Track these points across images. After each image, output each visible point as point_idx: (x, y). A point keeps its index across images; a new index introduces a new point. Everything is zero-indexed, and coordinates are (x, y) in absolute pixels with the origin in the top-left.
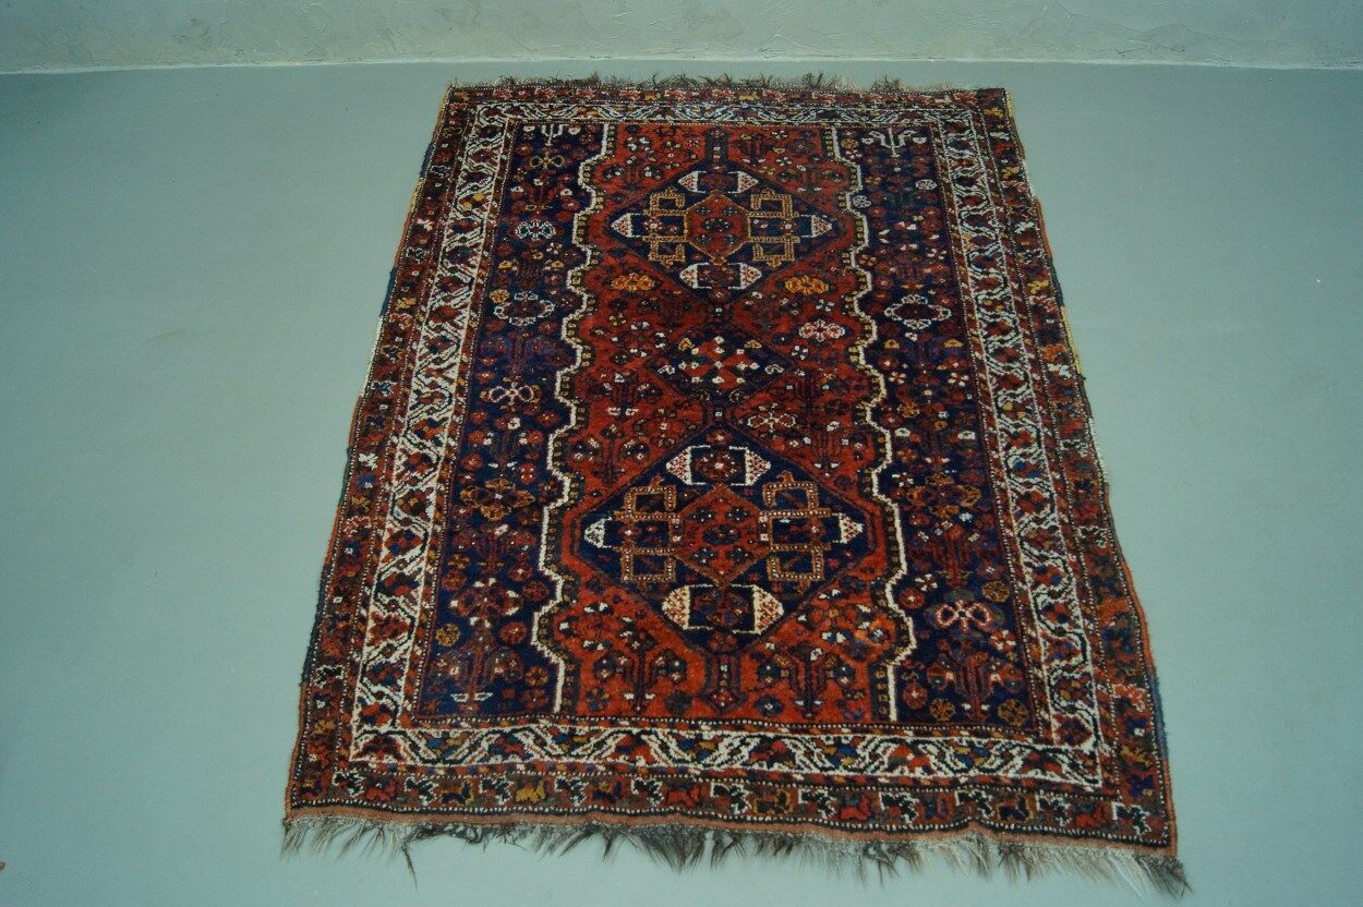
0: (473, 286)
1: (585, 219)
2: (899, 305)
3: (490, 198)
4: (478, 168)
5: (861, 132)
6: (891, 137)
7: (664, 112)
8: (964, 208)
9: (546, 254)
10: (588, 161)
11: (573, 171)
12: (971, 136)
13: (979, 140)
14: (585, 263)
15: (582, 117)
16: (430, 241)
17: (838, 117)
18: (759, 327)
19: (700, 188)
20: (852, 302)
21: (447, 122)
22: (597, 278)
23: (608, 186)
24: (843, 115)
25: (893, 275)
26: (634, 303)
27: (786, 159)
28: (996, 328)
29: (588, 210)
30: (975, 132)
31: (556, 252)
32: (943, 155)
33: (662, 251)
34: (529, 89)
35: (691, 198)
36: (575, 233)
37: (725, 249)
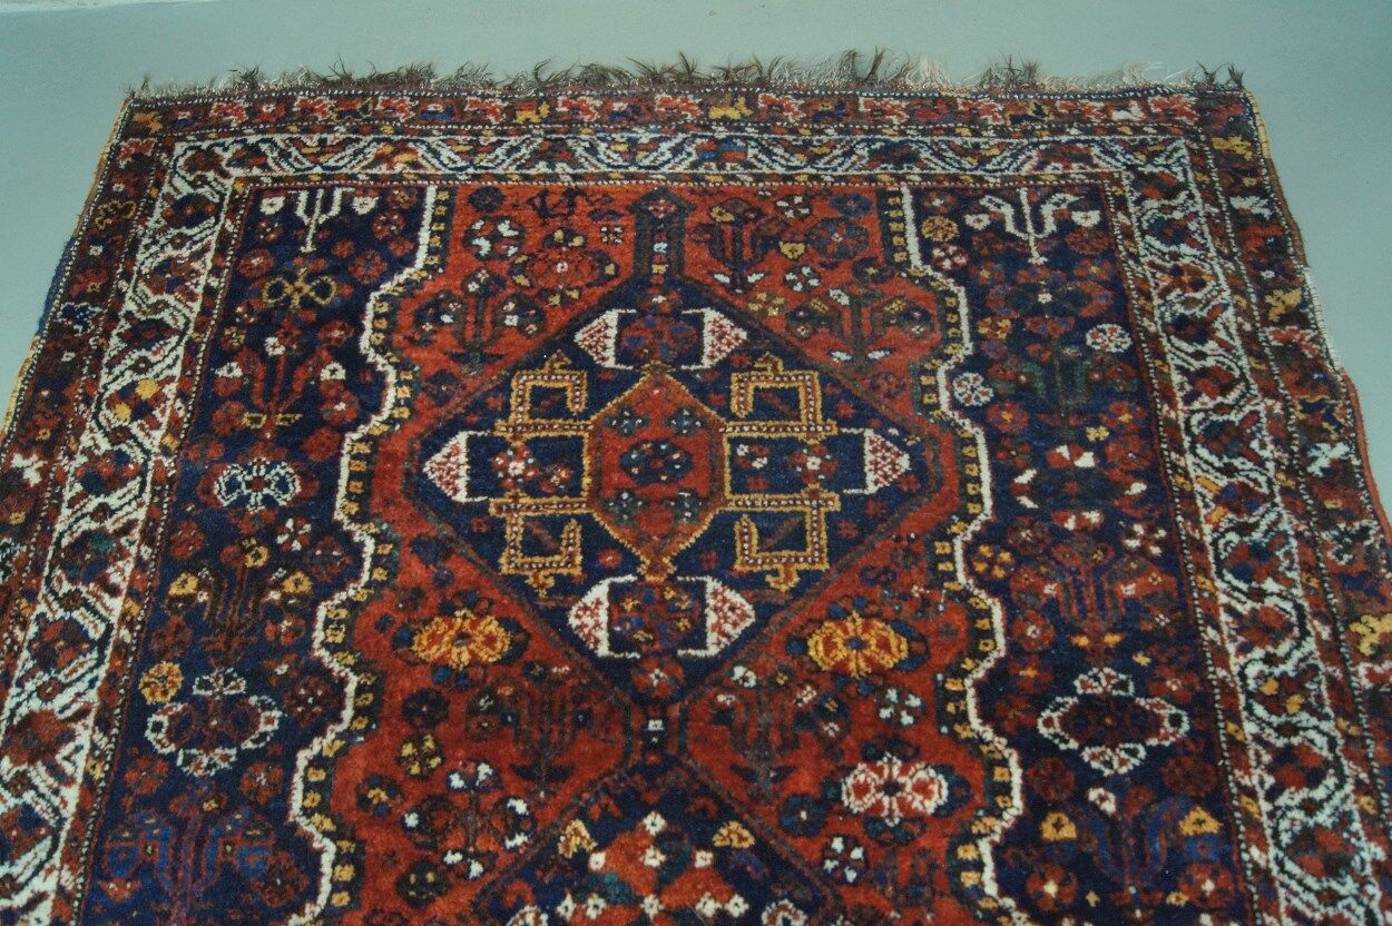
0: (109, 652)
1: (365, 449)
2: (1071, 701)
3: (170, 390)
4: (156, 308)
5: (964, 199)
6: (1027, 209)
7: (553, 151)
8: (1196, 405)
9: (275, 549)
10: (387, 287)
11: (351, 314)
12: (1192, 206)
13: (1208, 216)
14: (357, 578)
15: (383, 170)
16: (32, 518)
17: (913, 158)
18: (748, 775)
19: (620, 358)
20: (962, 695)
21: (108, 186)
22: (383, 624)
23: (424, 354)
24: (925, 154)
25: (1052, 606)
26: (458, 707)
27: (806, 271)
28: (1295, 767)
29: (376, 424)
30: (1198, 195)
31: (297, 546)
32: (1136, 258)
33: (532, 546)
34: (284, 99)
35: (602, 386)
36: (342, 491)
37: (673, 533)
